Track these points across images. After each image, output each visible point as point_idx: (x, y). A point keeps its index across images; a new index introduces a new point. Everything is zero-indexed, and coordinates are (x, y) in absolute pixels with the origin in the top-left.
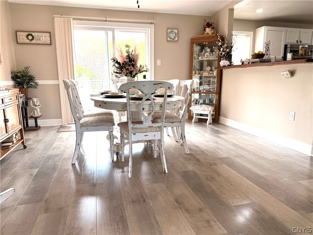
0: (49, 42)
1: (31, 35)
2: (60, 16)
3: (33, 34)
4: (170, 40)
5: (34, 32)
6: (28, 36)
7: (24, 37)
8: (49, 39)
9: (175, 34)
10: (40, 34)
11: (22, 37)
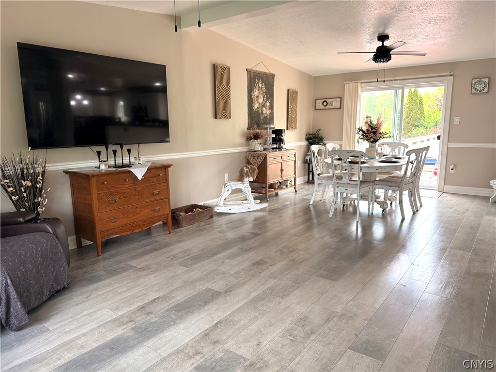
0: (339, 106)
1: (326, 101)
2: (350, 82)
3: (328, 100)
4: (476, 92)
5: (328, 99)
6: (323, 102)
7: (321, 104)
8: (339, 103)
9: (485, 84)
10: (333, 100)
11: (319, 104)
